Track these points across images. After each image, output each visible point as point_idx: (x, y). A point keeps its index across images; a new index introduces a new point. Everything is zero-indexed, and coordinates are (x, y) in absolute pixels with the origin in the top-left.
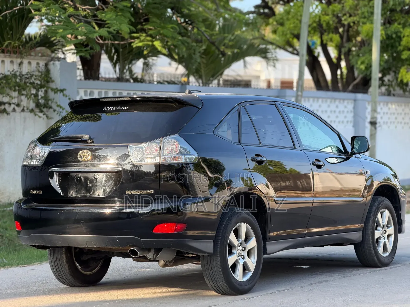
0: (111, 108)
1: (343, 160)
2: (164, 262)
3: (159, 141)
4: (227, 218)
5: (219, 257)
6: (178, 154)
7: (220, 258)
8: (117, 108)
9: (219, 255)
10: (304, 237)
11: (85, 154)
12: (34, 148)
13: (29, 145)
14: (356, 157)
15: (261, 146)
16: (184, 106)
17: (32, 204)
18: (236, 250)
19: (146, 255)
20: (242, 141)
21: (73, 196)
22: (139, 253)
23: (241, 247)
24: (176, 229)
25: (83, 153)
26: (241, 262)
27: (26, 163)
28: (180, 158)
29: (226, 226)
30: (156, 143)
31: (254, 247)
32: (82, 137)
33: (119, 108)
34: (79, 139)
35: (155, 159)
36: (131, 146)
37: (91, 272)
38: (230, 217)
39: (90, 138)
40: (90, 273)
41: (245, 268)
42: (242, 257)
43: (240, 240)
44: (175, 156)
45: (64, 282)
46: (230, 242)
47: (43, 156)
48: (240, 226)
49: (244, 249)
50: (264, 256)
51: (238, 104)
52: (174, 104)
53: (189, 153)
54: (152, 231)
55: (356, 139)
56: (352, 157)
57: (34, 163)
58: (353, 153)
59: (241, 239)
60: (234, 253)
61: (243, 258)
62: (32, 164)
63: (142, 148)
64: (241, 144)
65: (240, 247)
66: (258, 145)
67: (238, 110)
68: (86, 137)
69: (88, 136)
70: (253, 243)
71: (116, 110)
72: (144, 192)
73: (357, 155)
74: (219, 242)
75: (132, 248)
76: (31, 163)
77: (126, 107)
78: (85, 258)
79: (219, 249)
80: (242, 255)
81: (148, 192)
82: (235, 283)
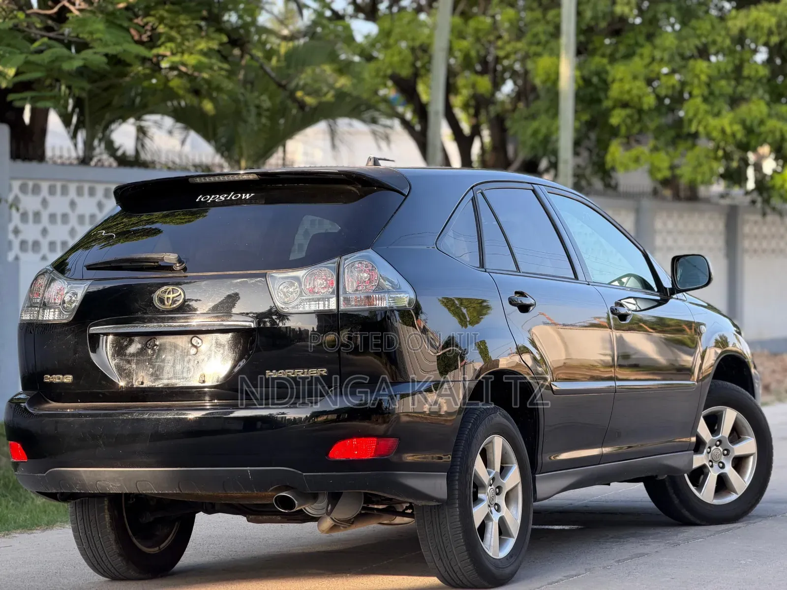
0: (213, 196)
1: (656, 304)
2: (332, 522)
3: (334, 263)
4: (469, 427)
5: (458, 509)
6: (374, 292)
7: (460, 511)
8: (227, 197)
9: (457, 505)
10: (599, 464)
11: (171, 296)
12: (48, 285)
13: (36, 279)
14: (678, 299)
15: (519, 274)
16: (375, 191)
17: (47, 406)
18: (485, 493)
19: (304, 508)
20: (487, 265)
21: (144, 386)
22: (296, 502)
23: (493, 487)
24: (376, 450)
25: (165, 292)
26: (496, 517)
27: (27, 317)
28: (381, 299)
29: (469, 445)
30: (327, 267)
31: (516, 486)
32: (162, 259)
33: (232, 196)
34: (154, 262)
35: (326, 303)
36: (272, 276)
37: (158, 548)
38: (473, 424)
39: (180, 261)
40: (155, 550)
41: (503, 530)
42: (496, 507)
43: (492, 472)
44: (369, 295)
45: (102, 571)
46: (477, 476)
47: (71, 302)
48: (491, 442)
49: (499, 490)
50: (534, 503)
51: (472, 188)
52: (354, 187)
53: (397, 289)
54: (327, 454)
55: (681, 260)
56: (672, 298)
57: (50, 316)
58: (674, 290)
59: (494, 469)
60: (482, 501)
61: (498, 510)
62: (46, 318)
63: (297, 279)
64: (487, 270)
65: (491, 485)
66: (515, 272)
67: (474, 200)
68: (170, 258)
69: (176, 256)
70: (513, 478)
71: (226, 200)
72: (306, 373)
73: (680, 295)
74: (457, 478)
75: (282, 492)
76: (43, 316)
77: (248, 195)
78: (148, 518)
79: (457, 492)
80: (496, 504)
81: (315, 372)
82: (487, 563)
